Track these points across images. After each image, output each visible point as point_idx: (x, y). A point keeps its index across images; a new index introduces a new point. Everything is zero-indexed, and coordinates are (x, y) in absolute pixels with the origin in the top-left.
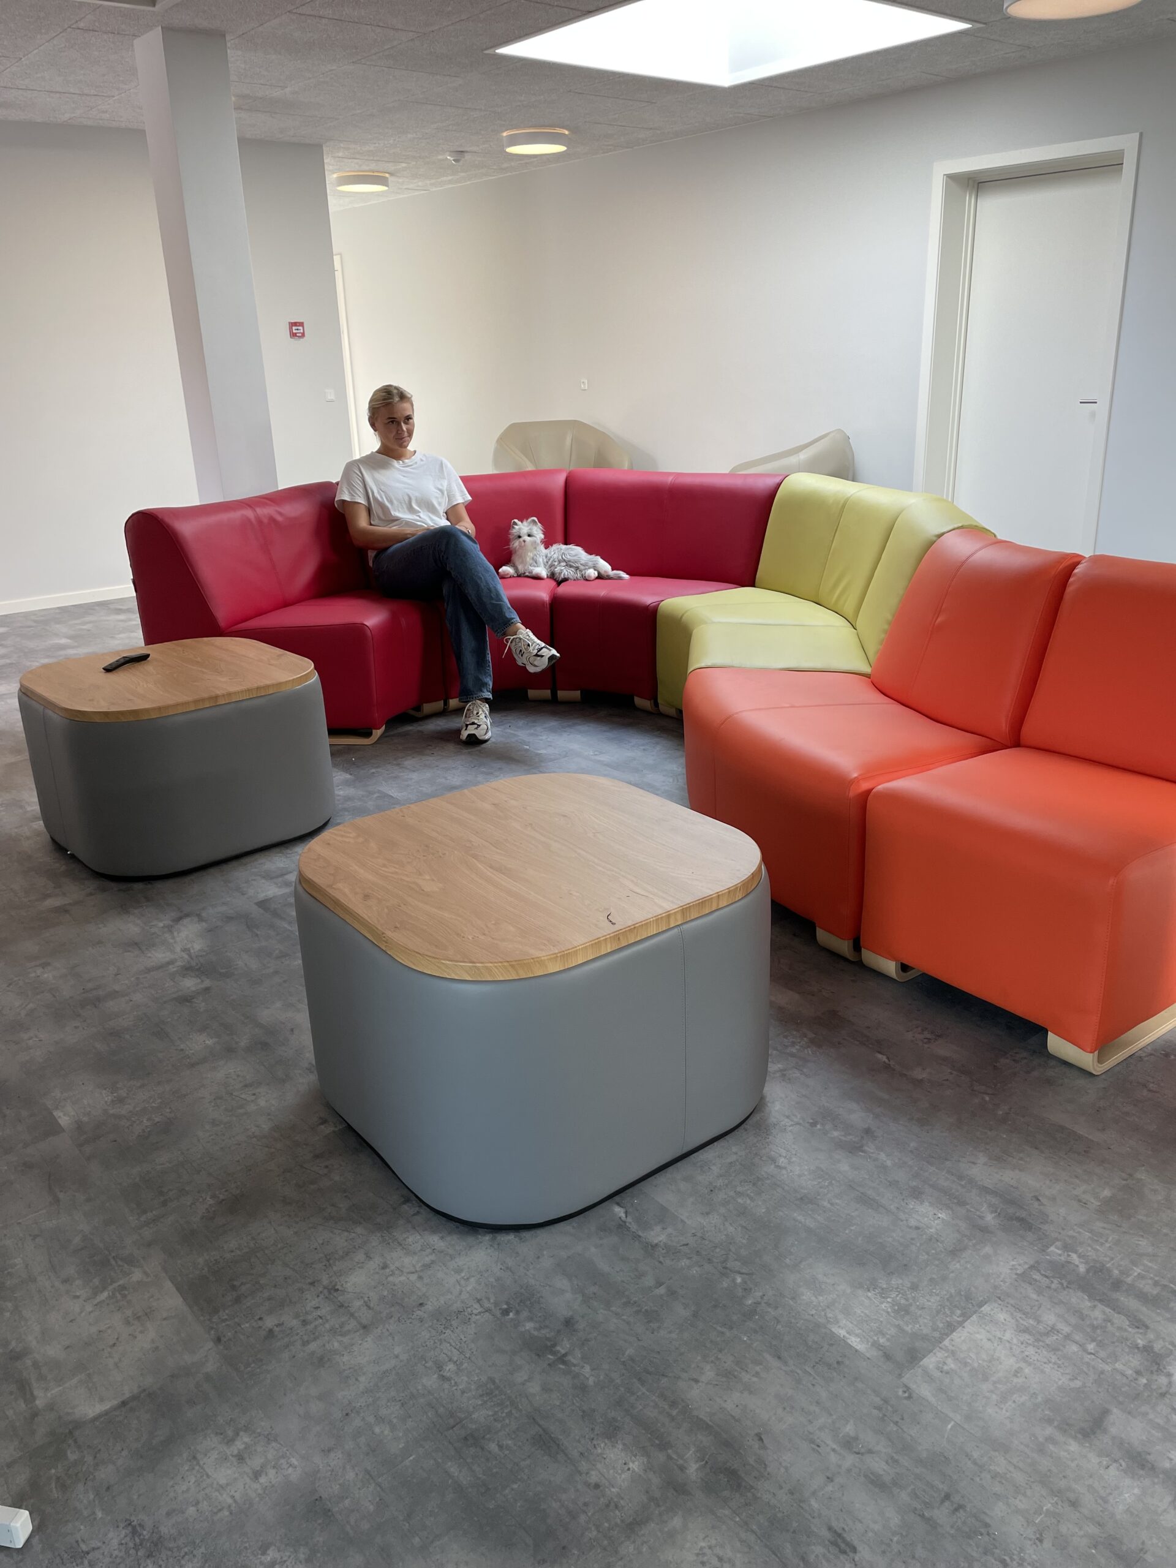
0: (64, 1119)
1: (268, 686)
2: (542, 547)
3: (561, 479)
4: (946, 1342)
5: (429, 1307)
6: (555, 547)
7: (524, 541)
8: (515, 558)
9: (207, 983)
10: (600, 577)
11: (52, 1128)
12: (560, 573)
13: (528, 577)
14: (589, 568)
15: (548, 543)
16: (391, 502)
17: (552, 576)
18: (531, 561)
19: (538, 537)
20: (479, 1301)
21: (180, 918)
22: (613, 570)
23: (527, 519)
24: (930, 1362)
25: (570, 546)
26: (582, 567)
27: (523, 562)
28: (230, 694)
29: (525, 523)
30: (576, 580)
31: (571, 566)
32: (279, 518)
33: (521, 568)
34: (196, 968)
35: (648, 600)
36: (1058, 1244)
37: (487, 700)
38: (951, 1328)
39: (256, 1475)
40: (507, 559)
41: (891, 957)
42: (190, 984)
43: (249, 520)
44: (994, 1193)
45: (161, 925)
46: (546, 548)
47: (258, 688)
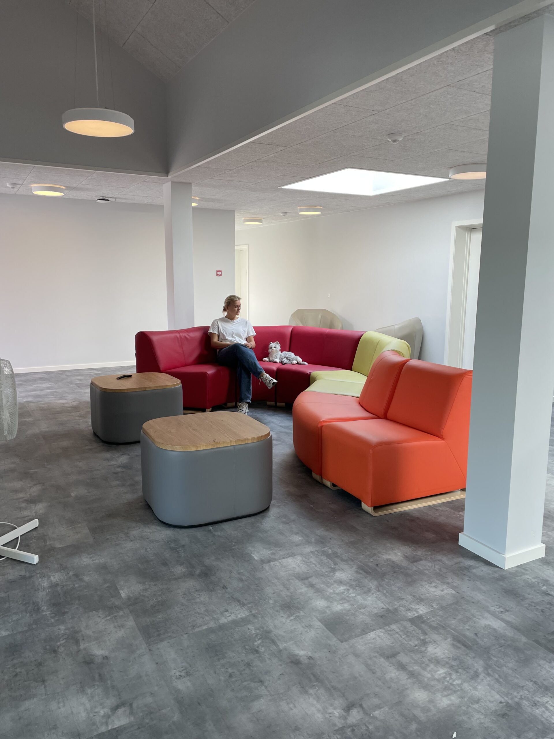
0: (73, 494)
1: (163, 386)
2: (280, 352)
3: (290, 329)
4: (280, 561)
5: (150, 539)
6: (284, 352)
7: (273, 350)
8: (270, 355)
9: (124, 470)
10: (298, 363)
11: (70, 496)
12: (284, 361)
13: (273, 362)
14: (294, 360)
15: (282, 350)
16: (226, 334)
17: (281, 362)
18: (275, 357)
19: (278, 348)
20: (163, 539)
21: (123, 455)
22: (302, 361)
23: (275, 342)
24: (272, 563)
25: (290, 352)
26: (291, 360)
27: (272, 357)
28: (150, 387)
29: (274, 343)
30: (289, 364)
31: (288, 359)
32: (188, 337)
33: (271, 359)
34: (123, 466)
35: (309, 371)
36: (328, 547)
37: (248, 403)
38: (284, 558)
39: (93, 561)
40: (267, 356)
41: (329, 481)
42: (119, 470)
43: (177, 337)
44: (319, 536)
45: (117, 455)
46: (281, 353)
47: (159, 386)
